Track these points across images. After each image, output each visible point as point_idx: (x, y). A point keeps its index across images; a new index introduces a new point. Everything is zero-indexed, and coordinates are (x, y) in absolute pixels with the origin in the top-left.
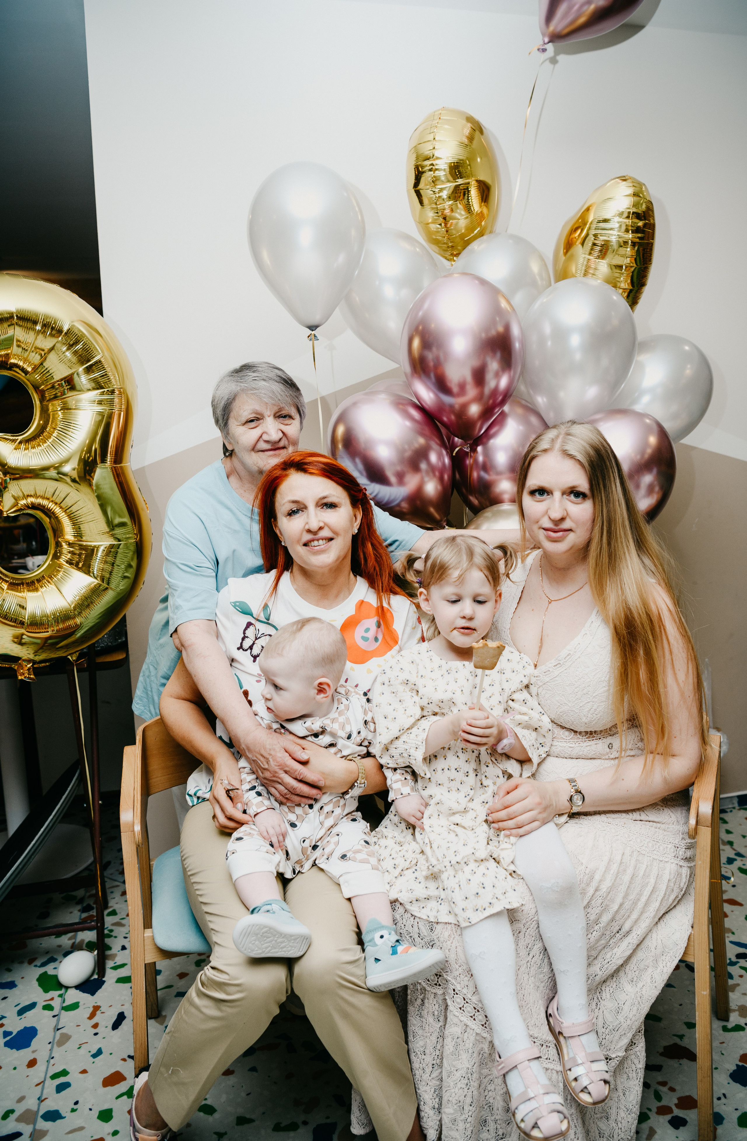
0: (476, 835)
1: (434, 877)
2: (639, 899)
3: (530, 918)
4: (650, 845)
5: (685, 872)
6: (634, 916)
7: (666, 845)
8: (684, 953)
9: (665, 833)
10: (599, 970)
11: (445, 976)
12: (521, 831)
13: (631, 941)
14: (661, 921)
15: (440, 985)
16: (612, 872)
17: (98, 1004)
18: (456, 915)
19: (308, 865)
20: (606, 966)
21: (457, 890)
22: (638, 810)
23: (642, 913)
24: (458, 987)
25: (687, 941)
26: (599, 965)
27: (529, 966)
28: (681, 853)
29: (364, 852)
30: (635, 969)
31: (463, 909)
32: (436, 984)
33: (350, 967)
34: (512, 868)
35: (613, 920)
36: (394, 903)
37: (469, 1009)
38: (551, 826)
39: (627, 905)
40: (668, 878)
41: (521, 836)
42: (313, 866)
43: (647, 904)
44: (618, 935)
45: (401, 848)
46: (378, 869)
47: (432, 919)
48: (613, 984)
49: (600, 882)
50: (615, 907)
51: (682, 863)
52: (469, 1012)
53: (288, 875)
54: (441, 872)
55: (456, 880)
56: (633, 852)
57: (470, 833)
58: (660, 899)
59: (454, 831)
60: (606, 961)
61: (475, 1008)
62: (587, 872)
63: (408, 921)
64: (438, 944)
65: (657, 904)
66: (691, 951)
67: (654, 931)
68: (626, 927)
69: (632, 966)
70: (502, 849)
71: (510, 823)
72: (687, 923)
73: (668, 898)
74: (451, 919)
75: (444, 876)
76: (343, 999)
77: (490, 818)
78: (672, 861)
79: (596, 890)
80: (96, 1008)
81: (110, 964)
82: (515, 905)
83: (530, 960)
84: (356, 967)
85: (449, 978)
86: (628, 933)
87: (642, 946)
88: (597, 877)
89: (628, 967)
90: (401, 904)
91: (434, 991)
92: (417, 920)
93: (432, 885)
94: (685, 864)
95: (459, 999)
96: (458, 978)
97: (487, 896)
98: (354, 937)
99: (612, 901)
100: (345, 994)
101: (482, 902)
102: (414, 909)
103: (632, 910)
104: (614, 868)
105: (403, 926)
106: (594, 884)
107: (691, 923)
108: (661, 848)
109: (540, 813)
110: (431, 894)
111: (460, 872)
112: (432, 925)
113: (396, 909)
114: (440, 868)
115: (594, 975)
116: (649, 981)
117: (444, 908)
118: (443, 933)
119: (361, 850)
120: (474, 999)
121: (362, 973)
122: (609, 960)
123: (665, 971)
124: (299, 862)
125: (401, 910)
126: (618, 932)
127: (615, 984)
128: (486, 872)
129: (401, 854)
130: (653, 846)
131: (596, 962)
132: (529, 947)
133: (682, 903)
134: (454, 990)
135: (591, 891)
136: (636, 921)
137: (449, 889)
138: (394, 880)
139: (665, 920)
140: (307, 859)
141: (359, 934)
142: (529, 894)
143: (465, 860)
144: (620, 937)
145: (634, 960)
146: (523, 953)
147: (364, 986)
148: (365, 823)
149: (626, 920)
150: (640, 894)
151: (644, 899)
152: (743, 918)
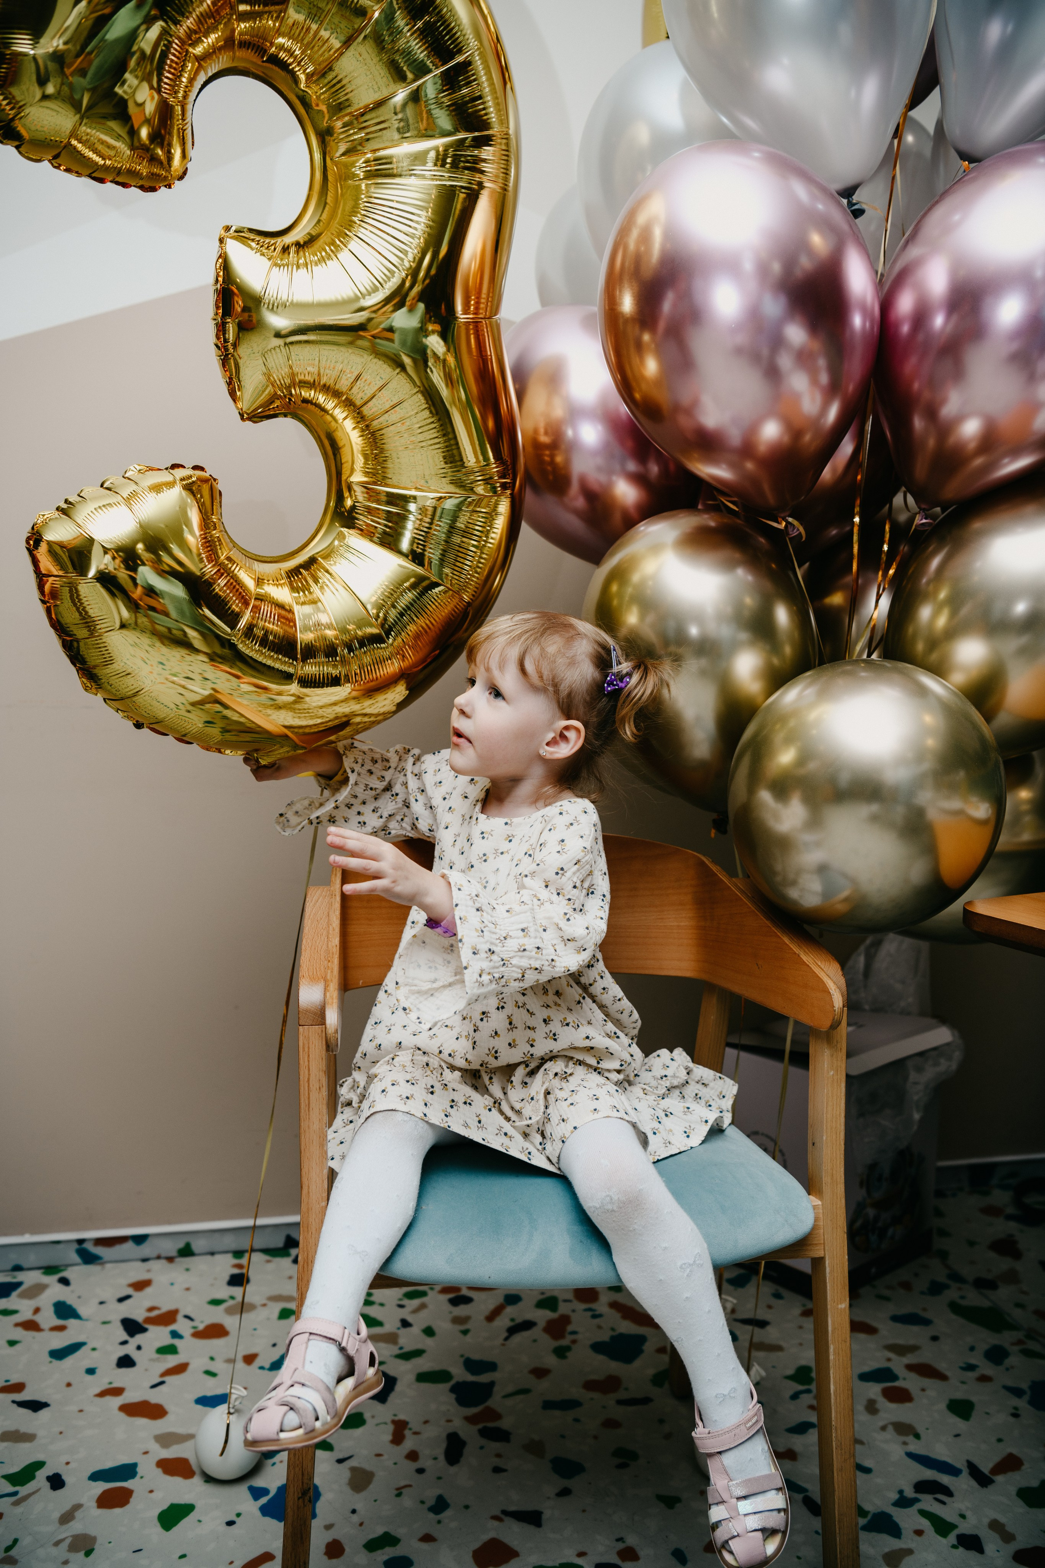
152: (943, 1406)
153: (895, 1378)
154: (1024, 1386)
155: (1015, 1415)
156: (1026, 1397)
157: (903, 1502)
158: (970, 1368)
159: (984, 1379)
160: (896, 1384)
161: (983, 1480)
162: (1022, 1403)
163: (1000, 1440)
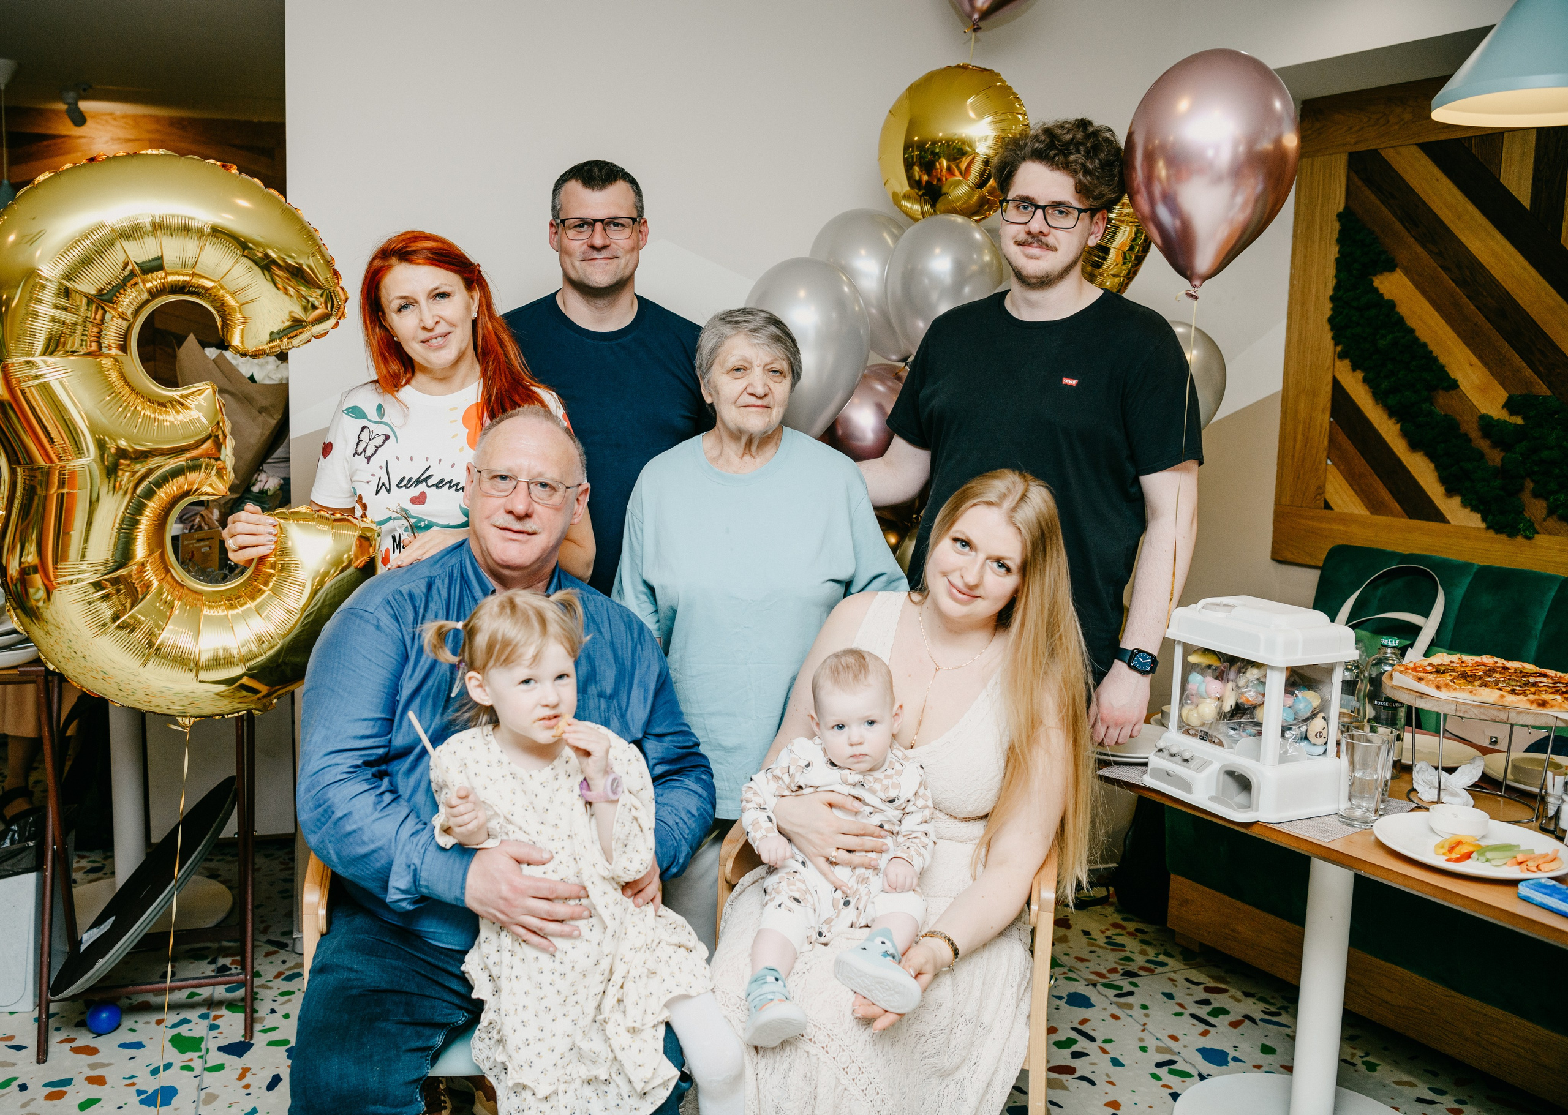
17: (248, 1066)
80: (245, 1071)
81: (258, 1027)
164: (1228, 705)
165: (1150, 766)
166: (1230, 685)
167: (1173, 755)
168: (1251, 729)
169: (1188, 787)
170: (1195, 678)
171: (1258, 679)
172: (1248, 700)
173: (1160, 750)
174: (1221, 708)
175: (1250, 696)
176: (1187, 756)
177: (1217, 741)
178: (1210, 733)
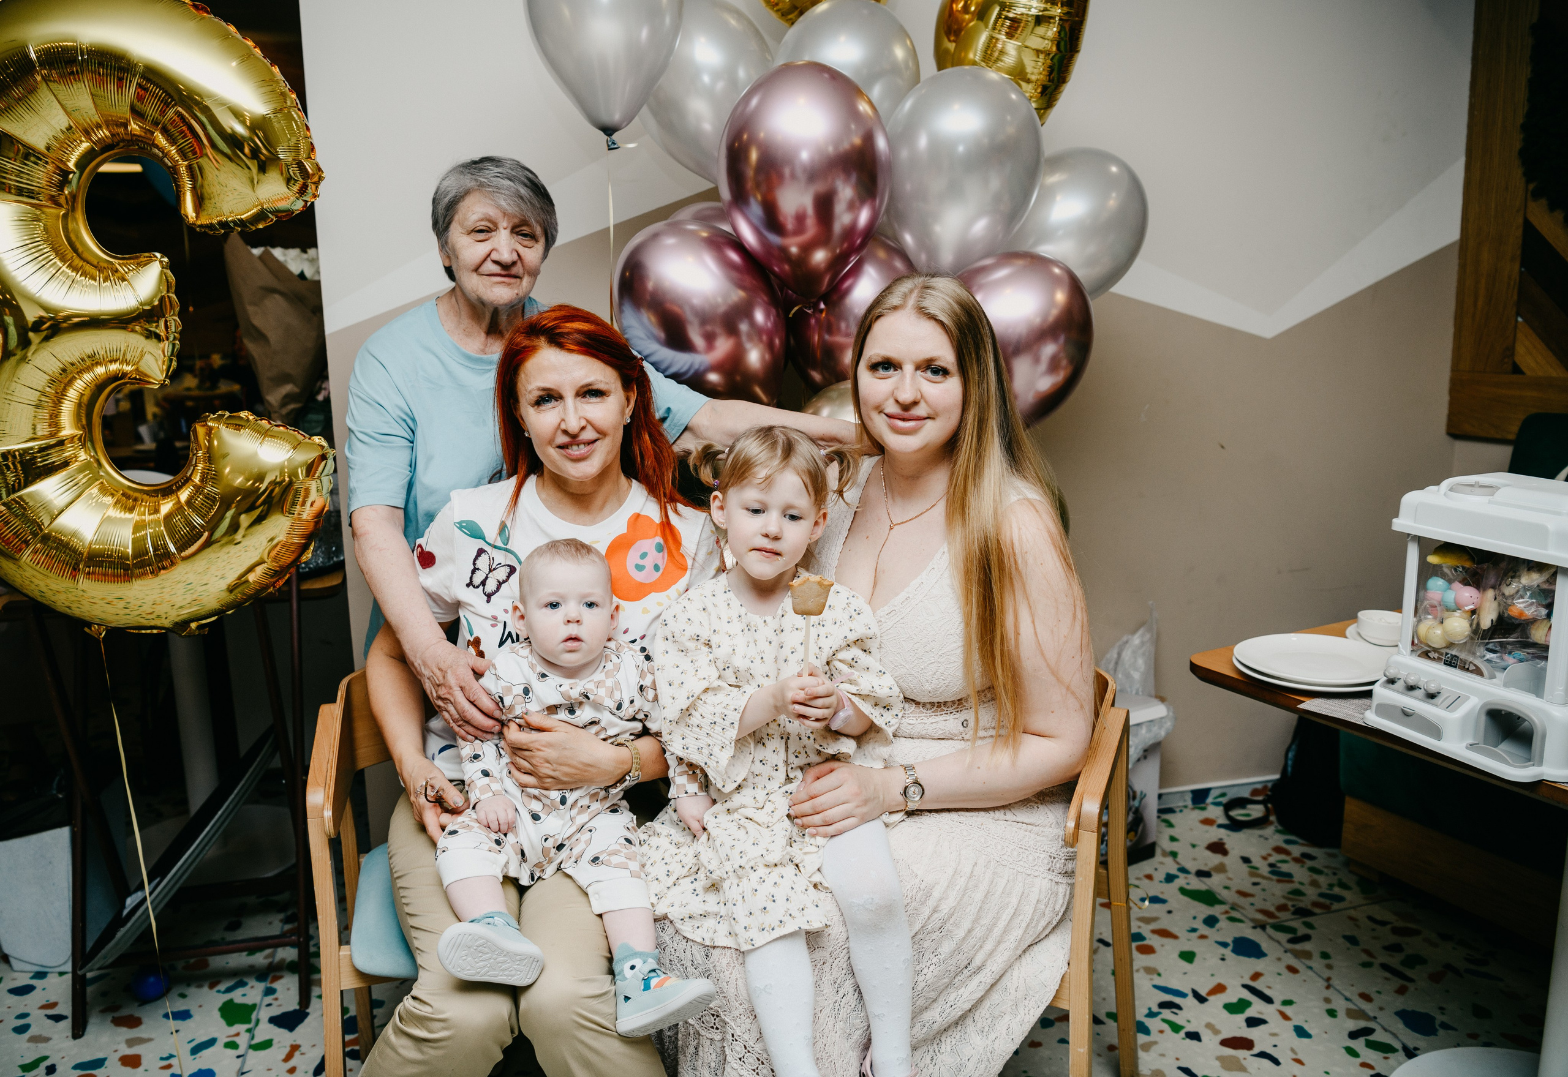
0: (773, 833)
1: (714, 887)
2: (995, 925)
3: (840, 945)
4: (1015, 853)
5: (1062, 890)
6: (988, 946)
7: (1038, 855)
8: (1055, 997)
9: (1038, 838)
10: (938, 1016)
11: (723, 1017)
12: (830, 830)
13: (983, 980)
14: (1027, 954)
15: (717, 1029)
16: (958, 887)
17: (298, 1044)
18: (736, 935)
19: (550, 870)
20: (948, 1011)
21: (740, 903)
22: (1003, 807)
23: (999, 943)
24: (738, 1032)
25: (1059, 982)
26: (939, 1010)
27: (837, 1008)
28: (1058, 865)
29: (622, 854)
30: (988, 1016)
31: (745, 928)
32: (712, 1027)
33: (593, 1003)
34: (817, 878)
35: (958, 950)
36: (660, 920)
37: (751, 1060)
38: (877, 825)
39: (978, 932)
40: (1037, 897)
41: (832, 836)
42: (558, 870)
43: (1006, 931)
44: (965, 971)
45: (677, 851)
46: (639, 877)
47: (708, 943)
48: (956, 1034)
49: (940, 900)
50: (961, 933)
51: (1059, 879)
52: (750, 1064)
53: (525, 881)
54: (722, 879)
55: (740, 889)
56: (989, 862)
57: (766, 831)
58: (1024, 925)
59: (745, 828)
60: (949, 1005)
61: (759, 1060)
62: (922, 887)
63: (680, 945)
64: (714, 975)
65: (1021, 932)
66: (1065, 995)
67: (1016, 967)
68: (977, 962)
69: (984, 1012)
70: (805, 853)
71: (817, 819)
72: (1062, 958)
73: (1037, 924)
74: (729, 942)
75: (726, 885)
76: (582, 1042)
77: (792, 812)
78: (1044, 876)
79: (935, 911)
82: (816, 925)
83: (839, 1000)
84: (602, 1002)
85: (727, 1019)
86: (979, 969)
87: (999, 986)
88: (936, 894)
89: (977, 1013)
90: (671, 922)
91: (710, 1036)
92: (690, 943)
93: (712, 898)
94: (1064, 880)
95: (739, 1047)
96: (738, 1019)
97: (777, 911)
98: (604, 964)
99: (957, 925)
100: (585, 1036)
101: (771, 919)
102: (687, 929)
103: (984, 939)
104: (961, 882)
105: (673, 950)
106: (931, 903)
107: (1067, 959)
108: (1031, 858)
109: (858, 806)
110: (710, 910)
111: (745, 880)
112: (709, 949)
113: (666, 928)
114: (720, 875)
115: (931, 1022)
116: (1004, 1031)
117: (723, 928)
118: (722, 960)
119: (619, 851)
120: (758, 1047)
121: (611, 1010)
122: (952, 1003)
123: (1026, 1021)
124: (539, 865)
125: (671, 931)
126: (966, 967)
127: (959, 1034)
128: (779, 880)
129: (677, 858)
130: (1019, 855)
131: (935, 1005)
132: (838, 982)
133: (1056, 931)
134: (733, 1035)
135: (926, 911)
136: (991, 954)
137: (730, 901)
138: (666, 890)
139: (1033, 954)
140: (550, 862)
141: (610, 960)
142: (839, 914)
143: (752, 864)
144: (969, 973)
145: (987, 1004)
146: (828, 989)
147: (612, 1028)
148: (631, 815)
149: (977, 951)
150: (997, 918)
151: (1001, 924)
152: (1176, 955)
153: (1142, 938)
154: (1229, 940)
155: (1223, 959)
156: (1230, 948)
157: (1151, 1014)
158: (1194, 930)
159: (1203, 937)
160: (1145, 942)
161: (1201, 999)
162: (1228, 952)
163: (1212, 975)
164: (1487, 619)
165: (1376, 699)
166: (1490, 593)
167: (1411, 688)
168: (1520, 654)
169: (1436, 731)
170: (1436, 584)
171: (1538, 586)
172: (1521, 613)
173: (1391, 681)
174: (1478, 624)
175: (1523, 607)
176: (1432, 688)
177: (1472, 668)
178: (1463, 656)
